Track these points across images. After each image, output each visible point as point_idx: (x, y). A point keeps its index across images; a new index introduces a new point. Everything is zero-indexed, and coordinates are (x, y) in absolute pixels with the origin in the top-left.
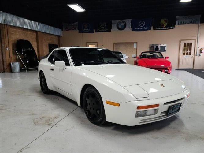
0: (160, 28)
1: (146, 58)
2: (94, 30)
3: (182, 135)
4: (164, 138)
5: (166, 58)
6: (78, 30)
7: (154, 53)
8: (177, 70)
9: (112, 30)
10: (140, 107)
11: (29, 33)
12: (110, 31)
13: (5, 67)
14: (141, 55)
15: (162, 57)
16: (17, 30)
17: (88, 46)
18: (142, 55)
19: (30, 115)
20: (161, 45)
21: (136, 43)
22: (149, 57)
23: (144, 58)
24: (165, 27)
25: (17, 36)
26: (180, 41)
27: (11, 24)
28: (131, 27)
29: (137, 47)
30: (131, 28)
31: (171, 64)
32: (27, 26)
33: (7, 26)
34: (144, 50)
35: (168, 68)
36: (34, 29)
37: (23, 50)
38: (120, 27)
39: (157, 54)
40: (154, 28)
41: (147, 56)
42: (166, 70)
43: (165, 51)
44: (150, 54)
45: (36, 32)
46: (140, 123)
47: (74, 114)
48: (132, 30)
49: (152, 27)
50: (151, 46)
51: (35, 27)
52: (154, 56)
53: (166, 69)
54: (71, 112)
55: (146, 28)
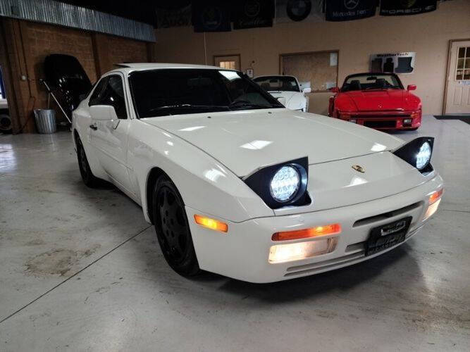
0: (398, 11)
1: (358, 89)
2: (232, 24)
3: (407, 307)
4: (352, 316)
5: (410, 88)
6: (193, 25)
7: (379, 77)
8: (438, 117)
9: (275, 22)
10: (282, 235)
11: (73, 36)
12: (269, 24)
13: (23, 121)
14: (345, 84)
15: (400, 86)
16: (45, 31)
17: (219, 66)
18: (349, 81)
19: (30, 244)
20: (400, 56)
21: (337, 52)
22: (364, 87)
23: (352, 92)
24: (411, 8)
25: (45, 46)
26: (450, 43)
27: (28, 17)
28: (323, 12)
29: (338, 63)
30: (324, 15)
31: (420, 104)
32: (68, 21)
33: (19, 24)
34: (355, 70)
35: (412, 116)
36: (84, 27)
37: (61, 81)
38: (295, 11)
39: (389, 79)
40: (383, 11)
41: (362, 85)
42: (406, 121)
43: (410, 69)
44: (368, 79)
45: (92, 34)
46: (286, 275)
47: (138, 242)
48: (326, 20)
49: (378, 10)
50: (373, 58)
51: (87, 21)
52: (381, 85)
53: (407, 116)
54: (132, 238)
55: (362, 12)
